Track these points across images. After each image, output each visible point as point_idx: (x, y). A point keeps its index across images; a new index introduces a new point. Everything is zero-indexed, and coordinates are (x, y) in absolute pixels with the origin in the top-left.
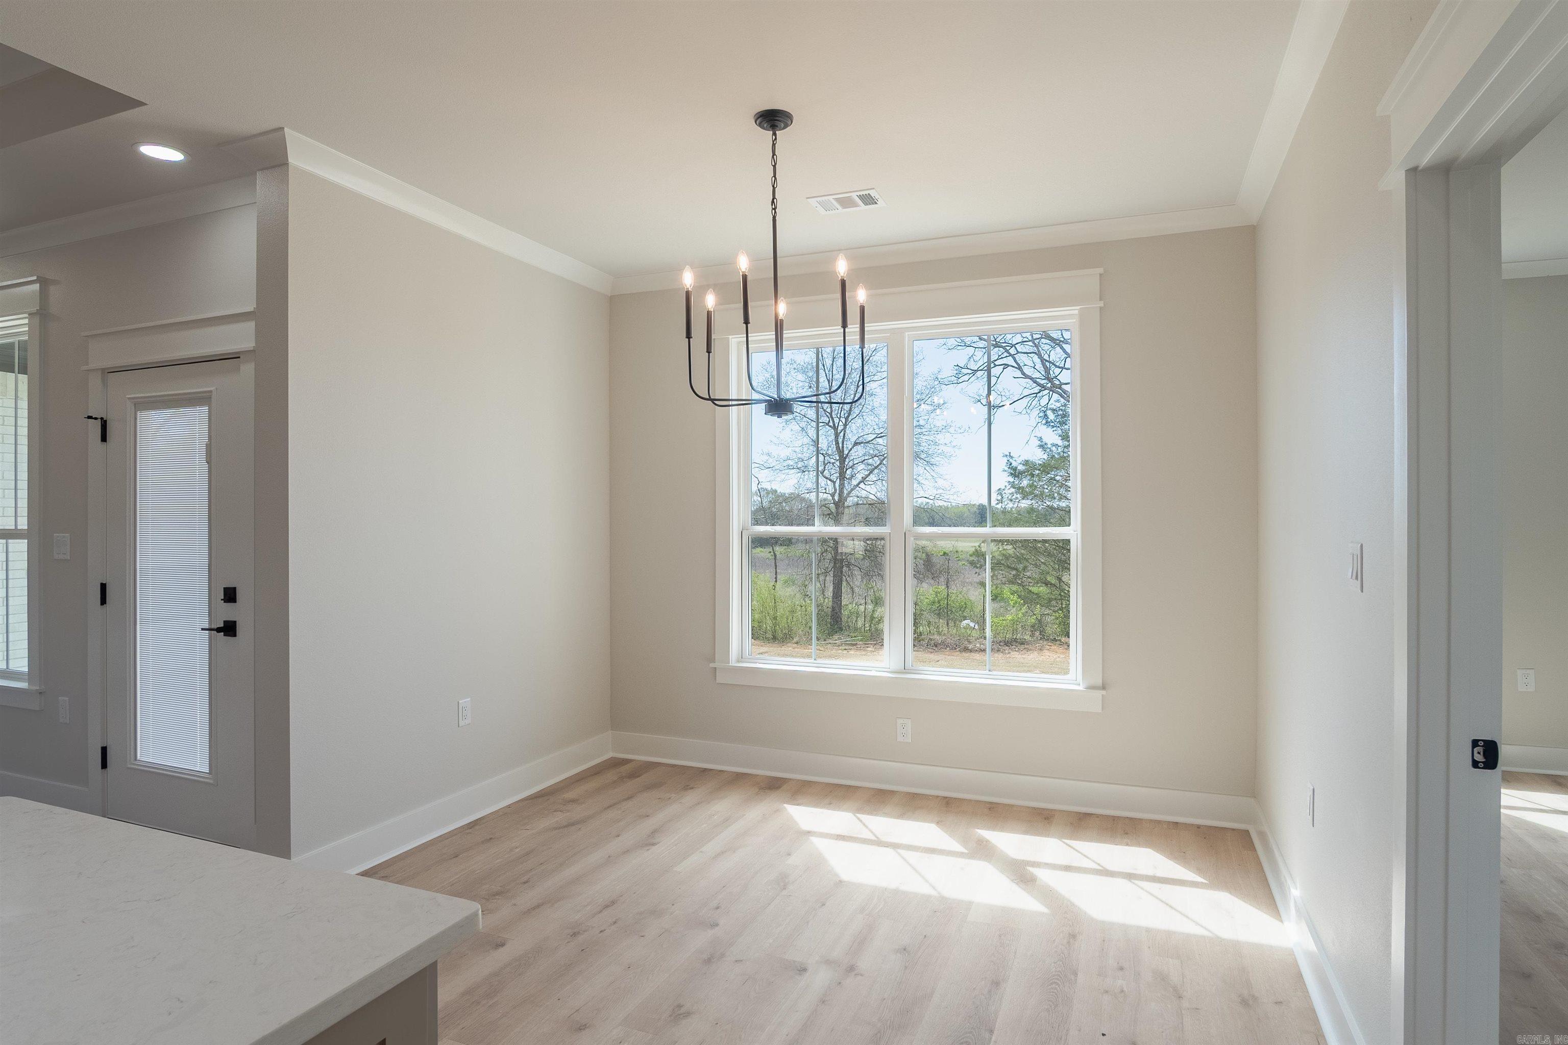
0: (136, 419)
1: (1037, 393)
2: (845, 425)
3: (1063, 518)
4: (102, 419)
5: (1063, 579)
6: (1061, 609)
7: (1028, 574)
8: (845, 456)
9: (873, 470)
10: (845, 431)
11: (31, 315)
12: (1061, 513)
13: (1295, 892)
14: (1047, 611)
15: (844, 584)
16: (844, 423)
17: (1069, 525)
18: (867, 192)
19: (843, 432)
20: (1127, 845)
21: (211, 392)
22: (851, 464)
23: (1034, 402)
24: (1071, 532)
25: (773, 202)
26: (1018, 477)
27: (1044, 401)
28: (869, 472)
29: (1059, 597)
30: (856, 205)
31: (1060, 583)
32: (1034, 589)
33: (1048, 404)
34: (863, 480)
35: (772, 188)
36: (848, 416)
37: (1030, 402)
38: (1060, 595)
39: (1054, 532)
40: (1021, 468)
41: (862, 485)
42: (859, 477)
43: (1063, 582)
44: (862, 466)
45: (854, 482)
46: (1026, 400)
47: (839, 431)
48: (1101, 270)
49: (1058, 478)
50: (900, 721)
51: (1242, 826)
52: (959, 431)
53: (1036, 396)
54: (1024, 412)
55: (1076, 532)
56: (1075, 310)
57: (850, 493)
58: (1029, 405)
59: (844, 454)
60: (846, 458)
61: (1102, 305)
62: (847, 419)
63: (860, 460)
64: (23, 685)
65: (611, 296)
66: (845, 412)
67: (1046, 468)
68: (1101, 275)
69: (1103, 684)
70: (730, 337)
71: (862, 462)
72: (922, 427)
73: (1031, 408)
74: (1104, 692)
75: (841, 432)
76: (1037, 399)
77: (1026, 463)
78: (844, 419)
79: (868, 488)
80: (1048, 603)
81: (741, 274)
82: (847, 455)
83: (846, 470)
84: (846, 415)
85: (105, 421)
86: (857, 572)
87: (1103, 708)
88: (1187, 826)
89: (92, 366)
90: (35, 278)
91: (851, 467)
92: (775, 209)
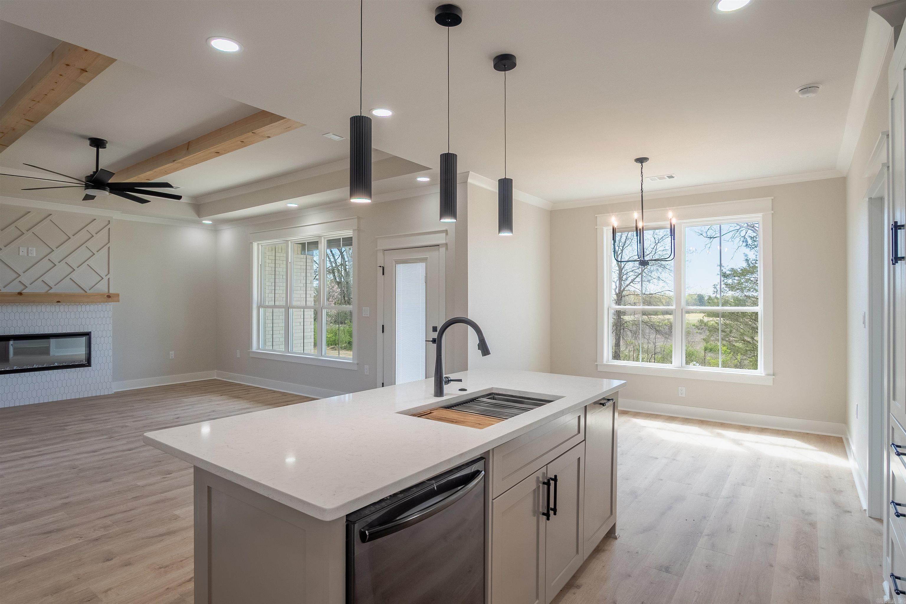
0: (396, 267)
1: (738, 230)
2: (622, 251)
3: (755, 304)
4: (383, 267)
5: (755, 338)
6: (754, 356)
7: (732, 335)
8: (622, 268)
9: (638, 275)
10: (622, 254)
11: (354, 230)
12: (753, 299)
13: (854, 447)
14: (745, 357)
15: (621, 338)
16: (621, 249)
17: (758, 306)
18: (671, 175)
19: (621, 255)
20: (784, 438)
21: (427, 258)
22: (626, 272)
23: (737, 234)
24: (759, 309)
25: (641, 190)
26: (726, 277)
27: (743, 233)
28: (636, 276)
29: (753, 349)
30: (665, 179)
31: (753, 341)
32: (737, 344)
33: (745, 235)
34: (632, 281)
35: (641, 184)
36: (624, 246)
37: (734, 234)
38: (753, 348)
39: (751, 309)
40: (728, 272)
41: (631, 284)
42: (630, 279)
43: (755, 340)
44: (632, 273)
45: (627, 282)
46: (731, 234)
47: (618, 254)
48: (773, 198)
49: (752, 279)
50: (680, 388)
51: (840, 436)
52: (690, 252)
53: (738, 231)
54: (730, 240)
55: (761, 309)
56: (760, 215)
57: (624, 289)
58: (733, 236)
59: (621, 267)
60: (622, 269)
61: (773, 212)
62: (623, 247)
63: (630, 270)
64: (351, 361)
65: (551, 211)
66: (622, 243)
67: (744, 272)
68: (772, 199)
69: (773, 373)
70: (604, 227)
71: (632, 271)
72: (667, 250)
73: (735, 237)
74: (774, 377)
75: (619, 255)
76: (738, 232)
77: (732, 270)
78: (622, 247)
79: (636, 286)
80: (745, 353)
81: (635, 219)
82: (624, 267)
83: (623, 276)
84: (623, 245)
85: (384, 268)
86: (629, 333)
87: (773, 384)
88: (812, 434)
89: (378, 248)
90: (356, 217)
91: (626, 274)
92: (642, 192)
